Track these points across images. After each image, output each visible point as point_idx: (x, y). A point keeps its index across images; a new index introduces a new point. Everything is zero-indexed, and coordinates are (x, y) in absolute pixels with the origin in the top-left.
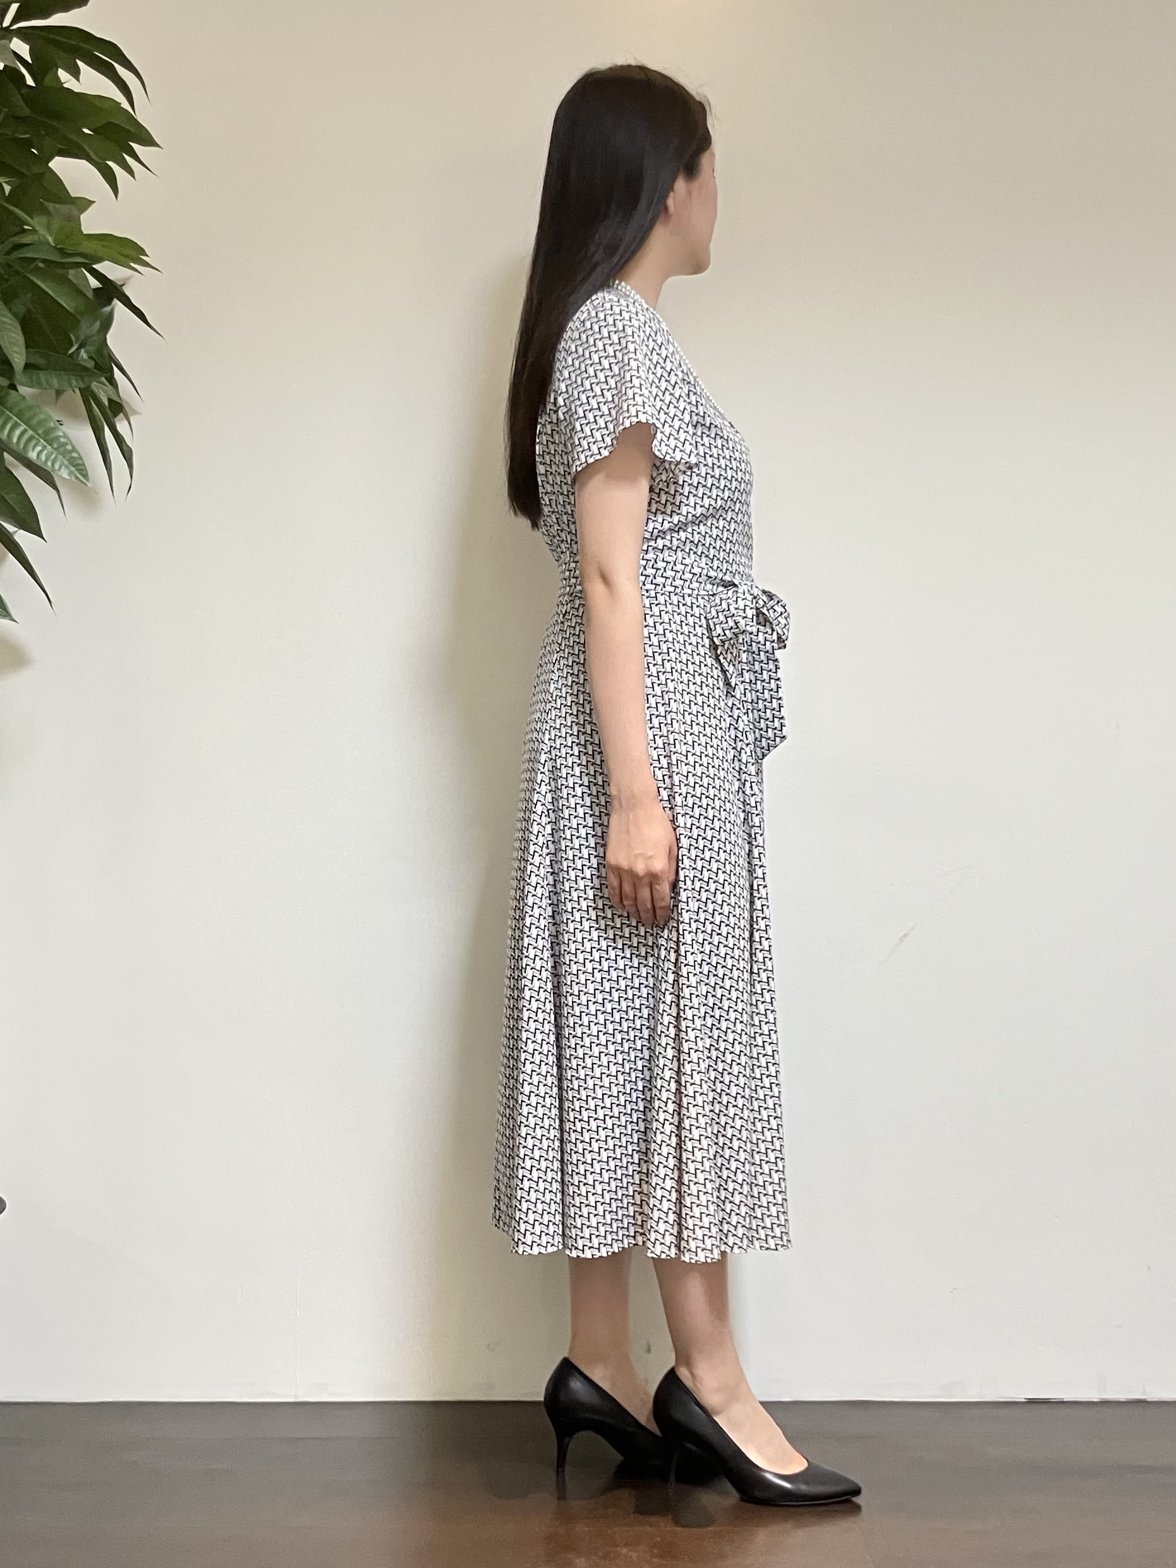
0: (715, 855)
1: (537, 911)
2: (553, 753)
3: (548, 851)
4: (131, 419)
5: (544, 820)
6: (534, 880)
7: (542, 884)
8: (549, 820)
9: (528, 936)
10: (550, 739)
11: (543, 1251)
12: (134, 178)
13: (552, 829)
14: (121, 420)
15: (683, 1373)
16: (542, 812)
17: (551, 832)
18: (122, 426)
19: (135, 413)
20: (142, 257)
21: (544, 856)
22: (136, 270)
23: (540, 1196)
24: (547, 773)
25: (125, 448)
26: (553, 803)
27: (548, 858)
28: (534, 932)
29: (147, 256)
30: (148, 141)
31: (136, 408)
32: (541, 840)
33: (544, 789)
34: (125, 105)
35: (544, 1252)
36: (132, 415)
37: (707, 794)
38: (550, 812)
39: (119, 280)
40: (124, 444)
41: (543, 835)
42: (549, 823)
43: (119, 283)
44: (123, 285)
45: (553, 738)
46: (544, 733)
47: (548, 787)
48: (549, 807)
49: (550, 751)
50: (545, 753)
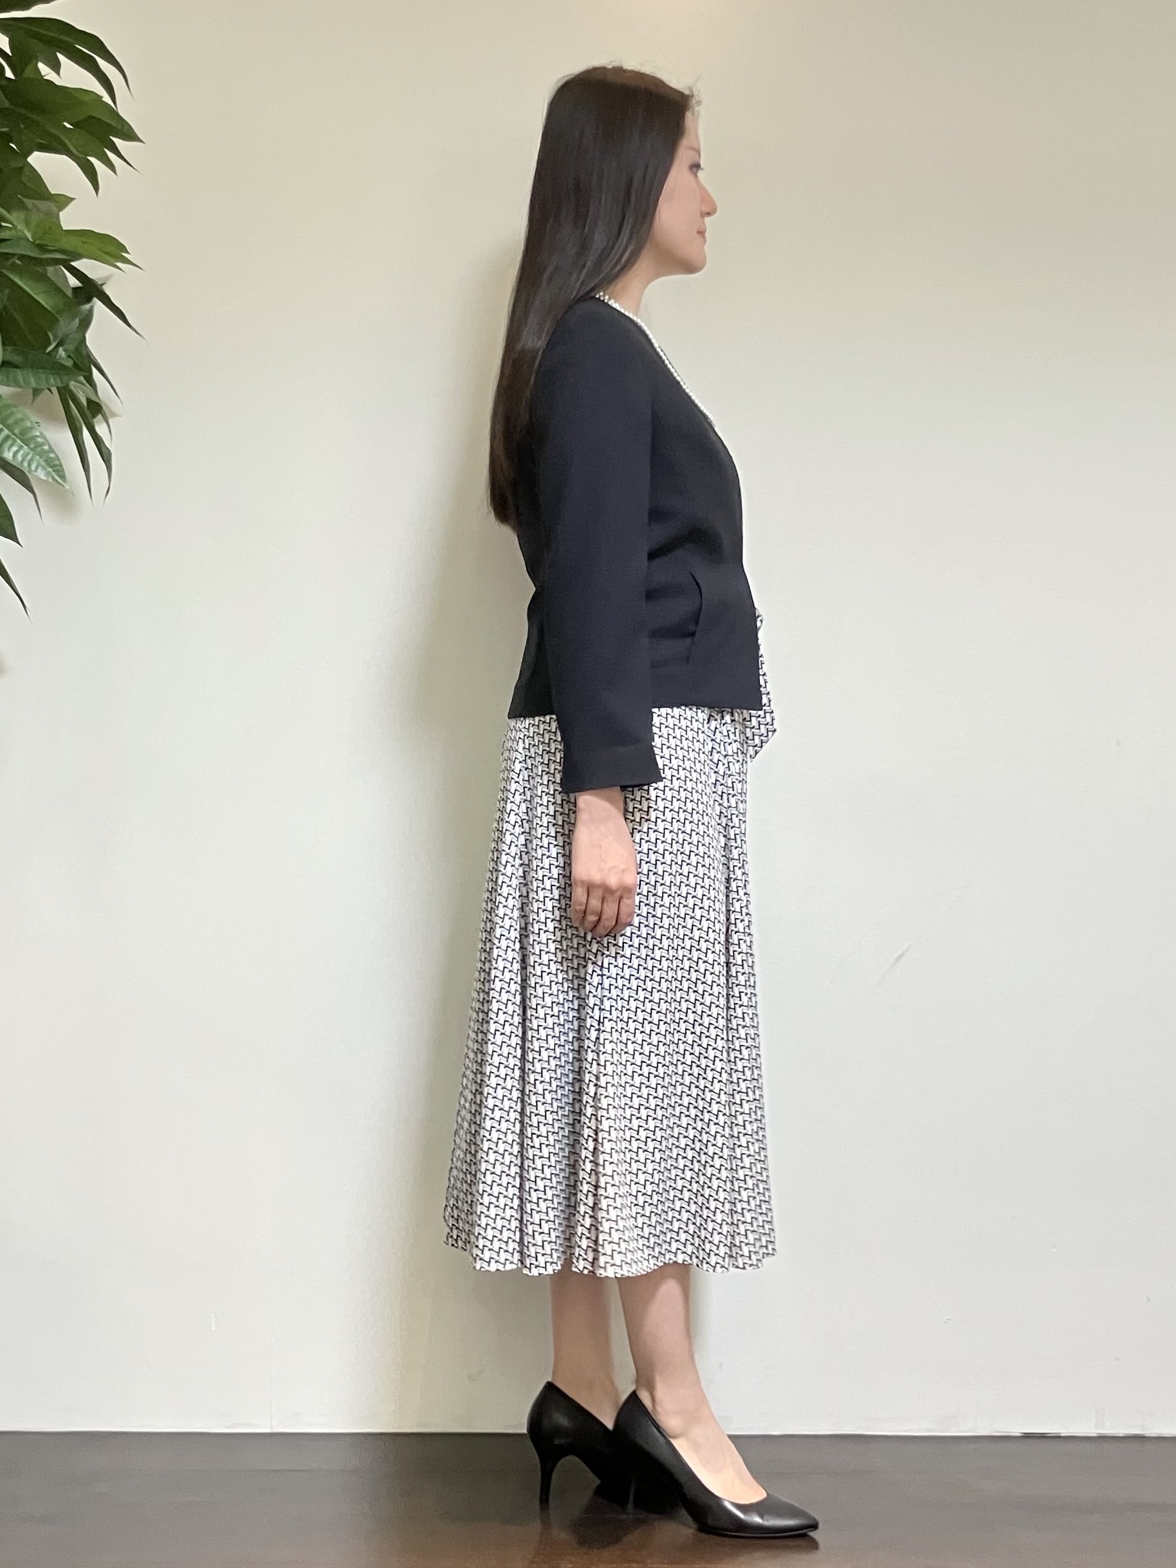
0: (693, 870)
1: (507, 923)
2: (529, 761)
3: (521, 862)
4: (110, 421)
5: (518, 830)
6: (505, 891)
7: (514, 895)
8: (523, 830)
9: (497, 948)
10: (524, 748)
11: (501, 1267)
12: (115, 173)
13: (526, 840)
14: (99, 422)
15: (645, 1397)
16: (516, 822)
17: (524, 843)
18: (101, 429)
19: (114, 415)
20: (124, 254)
21: (517, 866)
22: (118, 268)
23: (500, 1212)
24: (521, 782)
25: (104, 450)
26: (527, 813)
27: (521, 869)
28: (504, 944)
29: (128, 253)
30: (129, 135)
31: (115, 409)
32: (513, 850)
33: (518, 798)
34: (107, 99)
35: (502, 1269)
36: (111, 417)
37: (685, 808)
38: (524, 822)
39: (100, 279)
40: (102, 446)
41: (516, 846)
42: (523, 833)
43: (100, 283)
44: (102, 285)
45: (527, 747)
46: (518, 742)
47: (522, 797)
48: (523, 818)
49: (525, 760)
50: (520, 762)
